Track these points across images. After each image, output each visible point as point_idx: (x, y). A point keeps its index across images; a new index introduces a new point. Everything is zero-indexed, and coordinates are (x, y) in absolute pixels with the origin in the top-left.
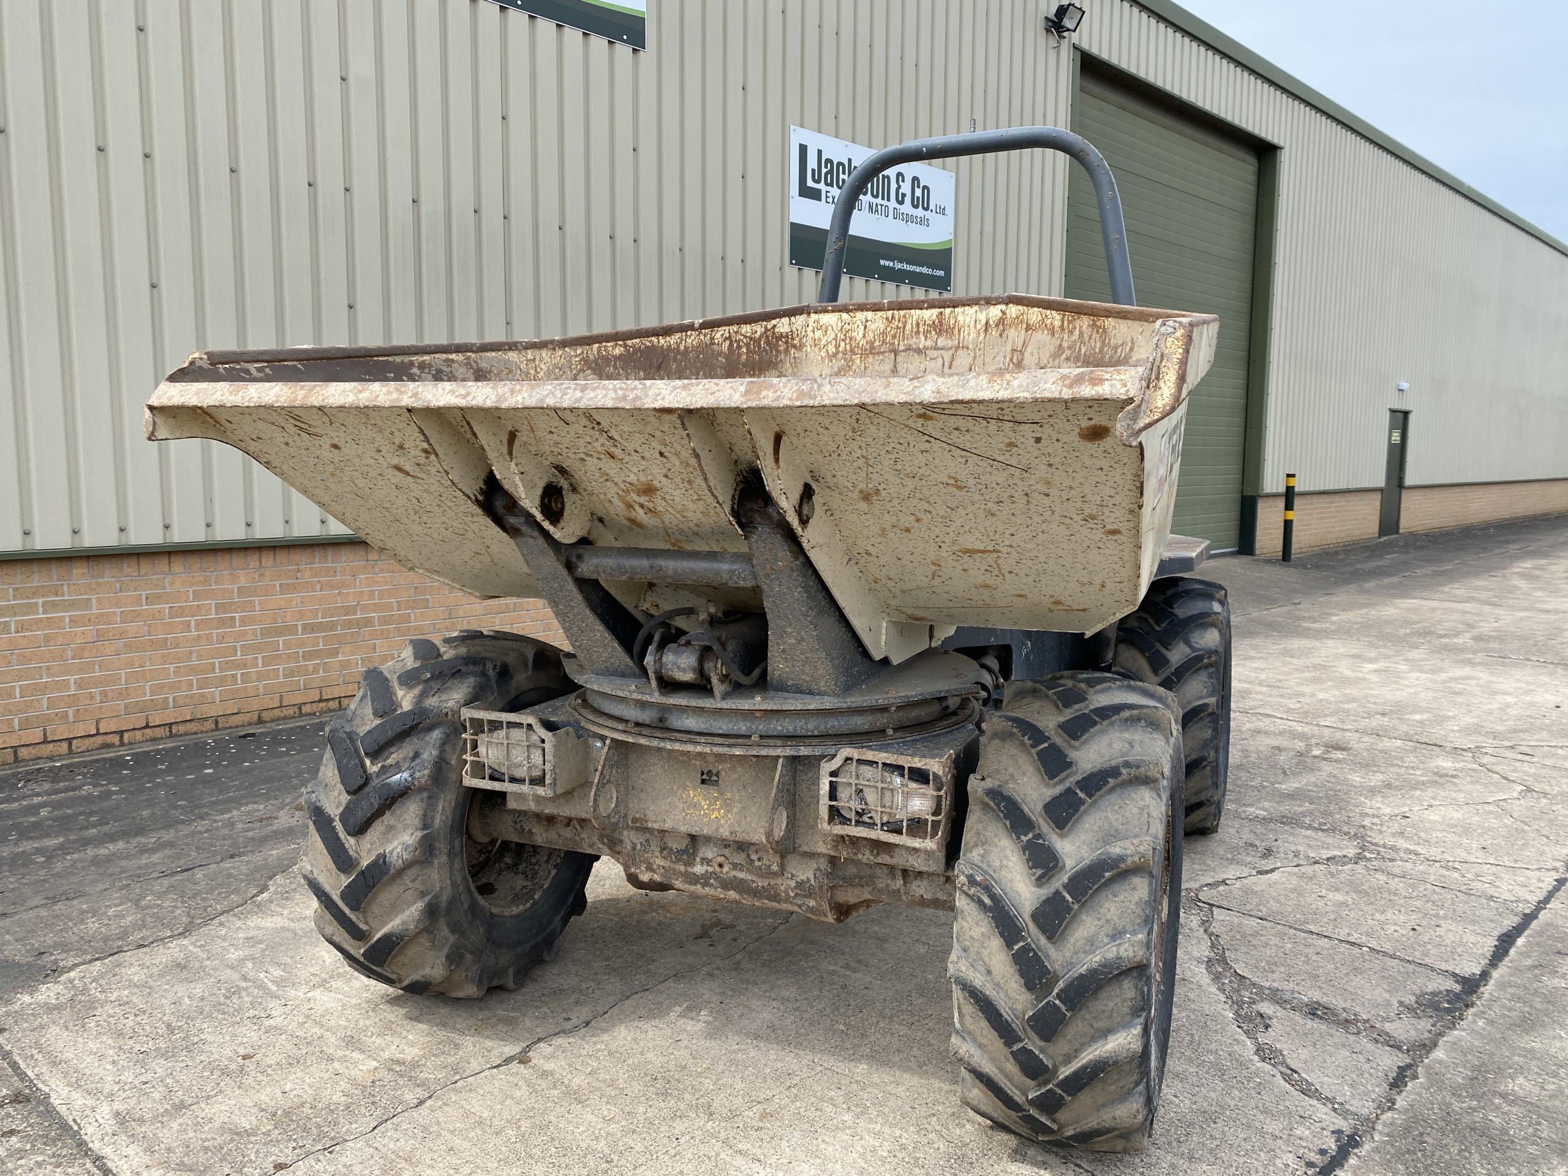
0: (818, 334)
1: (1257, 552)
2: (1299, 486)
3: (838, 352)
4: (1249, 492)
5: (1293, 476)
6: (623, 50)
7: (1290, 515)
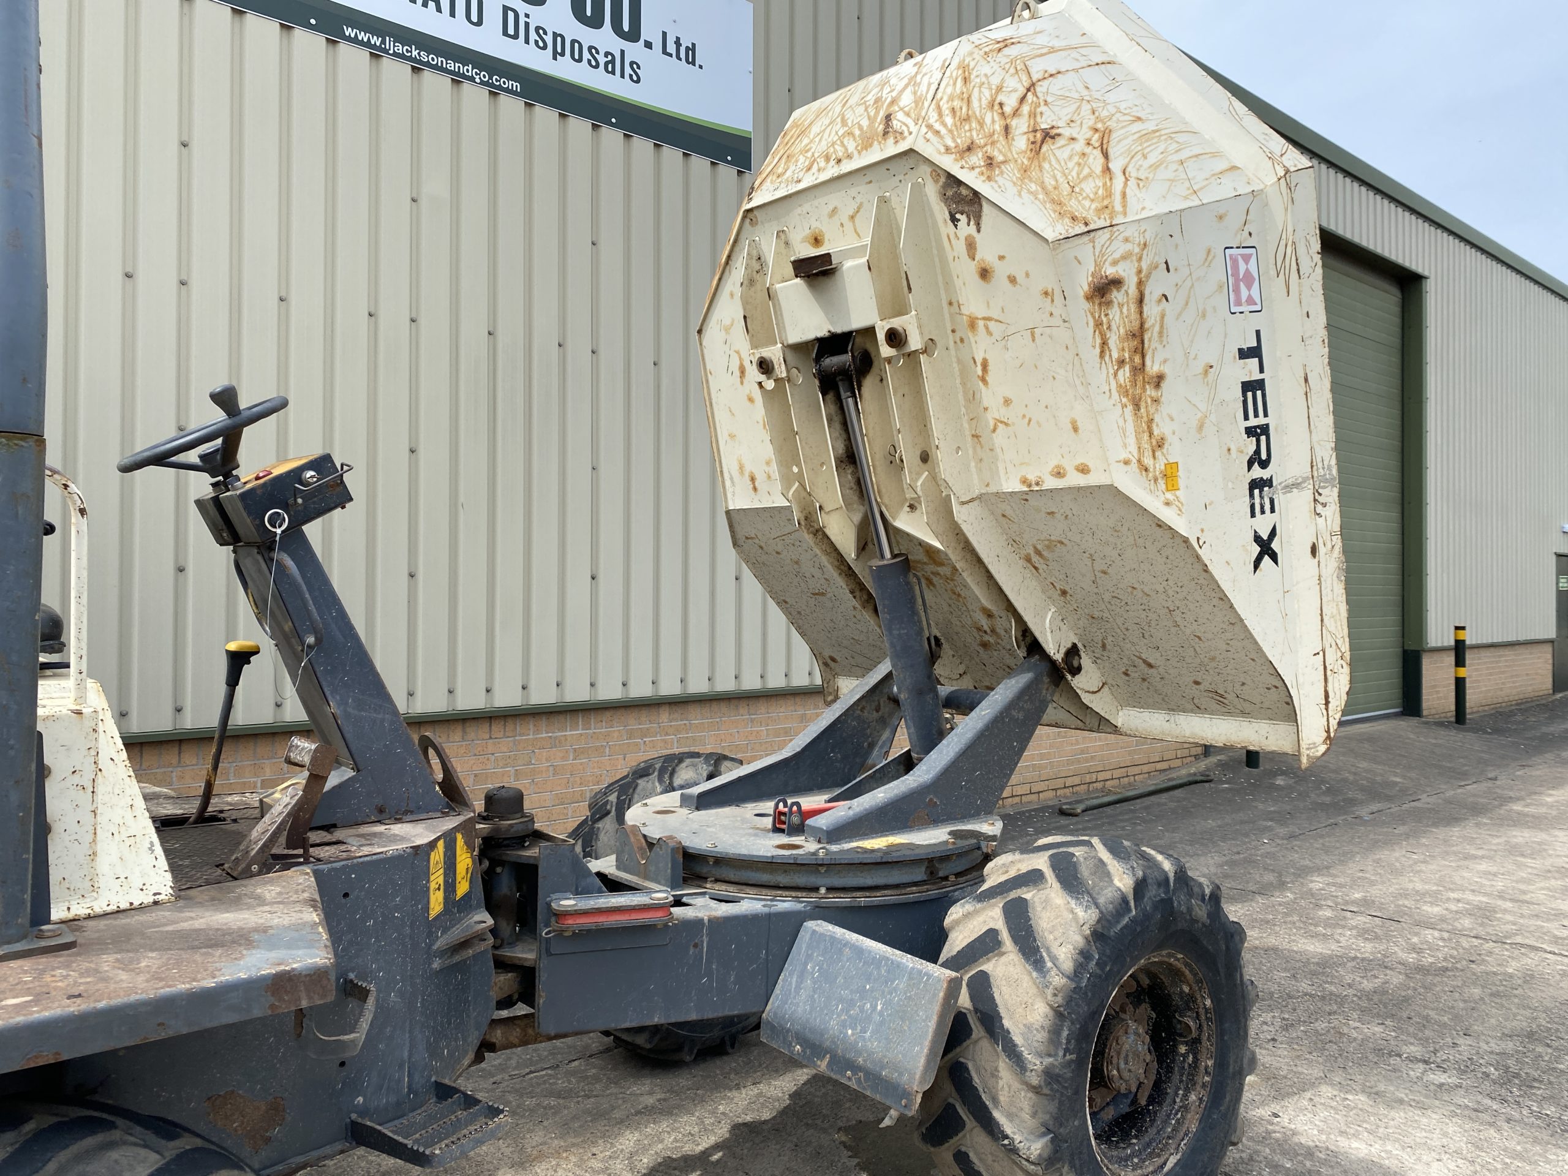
1: (1425, 713)
2: (1469, 638)
4: (1411, 646)
5: (1463, 628)
6: (726, 172)
7: (1462, 672)
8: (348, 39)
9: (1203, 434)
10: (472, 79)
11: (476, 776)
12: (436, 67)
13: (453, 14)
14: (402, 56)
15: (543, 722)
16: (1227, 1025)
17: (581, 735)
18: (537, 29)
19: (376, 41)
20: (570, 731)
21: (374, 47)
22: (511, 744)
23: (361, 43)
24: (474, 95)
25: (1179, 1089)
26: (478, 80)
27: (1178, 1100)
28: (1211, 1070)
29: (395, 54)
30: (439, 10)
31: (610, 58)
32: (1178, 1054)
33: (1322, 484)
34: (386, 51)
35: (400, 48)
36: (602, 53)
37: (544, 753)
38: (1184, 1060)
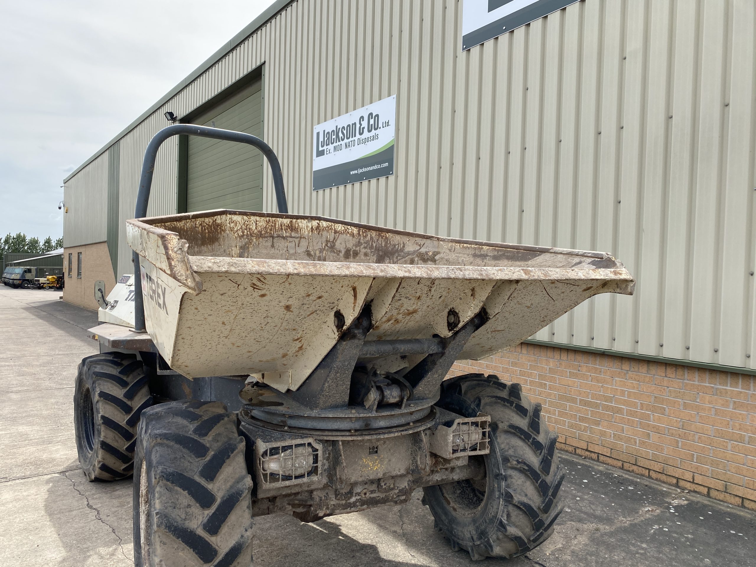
0: (232, 225)
3: (244, 235)
11: (655, 397)
15: (707, 376)
17: (741, 392)
20: (731, 387)
22: (681, 385)
37: (707, 397)
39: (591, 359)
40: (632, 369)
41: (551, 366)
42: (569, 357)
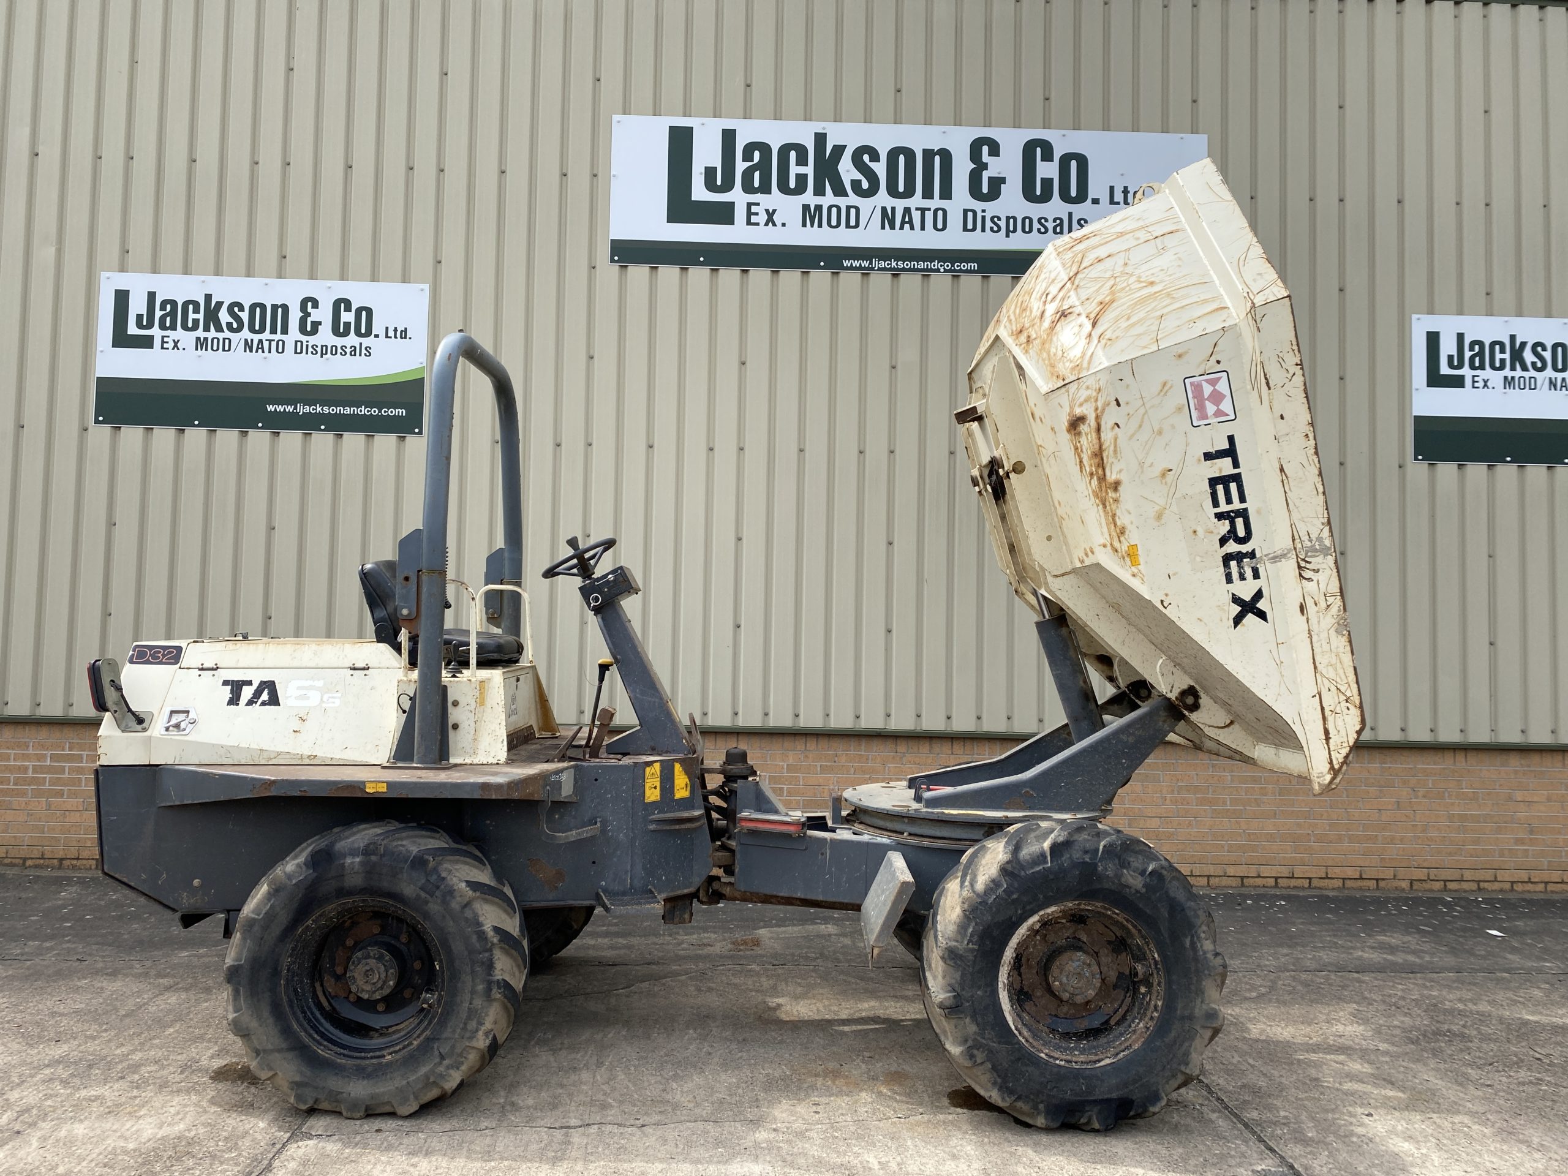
8: (847, 268)
9: (1163, 521)
10: (938, 270)
12: (910, 270)
13: (923, 228)
14: (884, 269)
16: (1174, 977)
18: (992, 219)
19: (865, 264)
21: (865, 268)
23: (856, 268)
24: (941, 282)
25: (1136, 1018)
26: (942, 270)
27: (1133, 1026)
28: (1159, 1008)
29: (879, 269)
30: (912, 228)
31: (1058, 222)
32: (1140, 993)
33: (1309, 554)
34: (873, 269)
35: (882, 264)
36: (1051, 220)
38: (1143, 998)
39: (853, 743)
40: (910, 750)
41: (791, 761)
42: (820, 747)
